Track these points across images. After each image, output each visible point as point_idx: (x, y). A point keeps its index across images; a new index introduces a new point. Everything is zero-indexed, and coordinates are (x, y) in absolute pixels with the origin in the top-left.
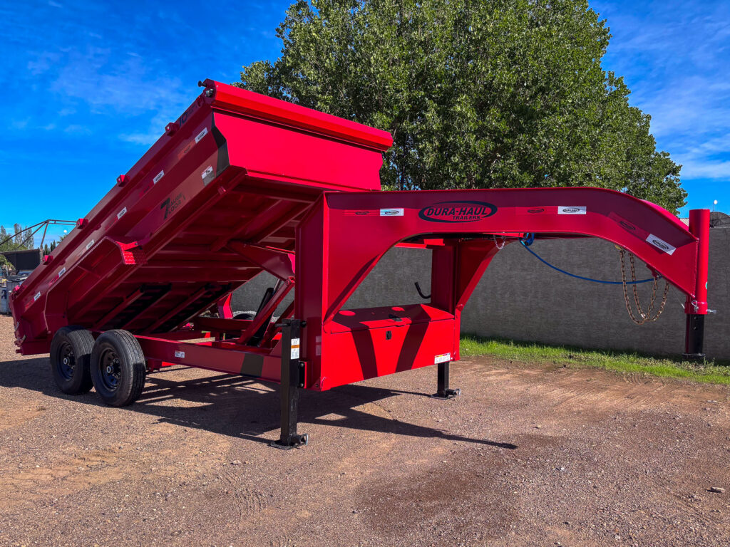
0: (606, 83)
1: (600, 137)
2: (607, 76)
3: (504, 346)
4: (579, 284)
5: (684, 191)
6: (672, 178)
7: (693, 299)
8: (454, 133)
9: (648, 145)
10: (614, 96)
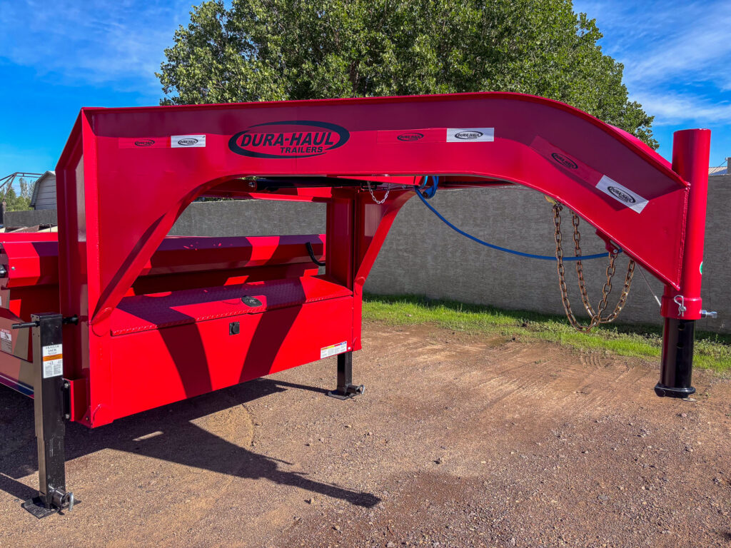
0: (578, 26)
1: (570, 83)
2: (578, 19)
3: (451, 312)
4: (536, 241)
5: (656, 142)
6: (644, 130)
7: (676, 292)
8: (413, 76)
9: (620, 94)
10: (587, 39)
